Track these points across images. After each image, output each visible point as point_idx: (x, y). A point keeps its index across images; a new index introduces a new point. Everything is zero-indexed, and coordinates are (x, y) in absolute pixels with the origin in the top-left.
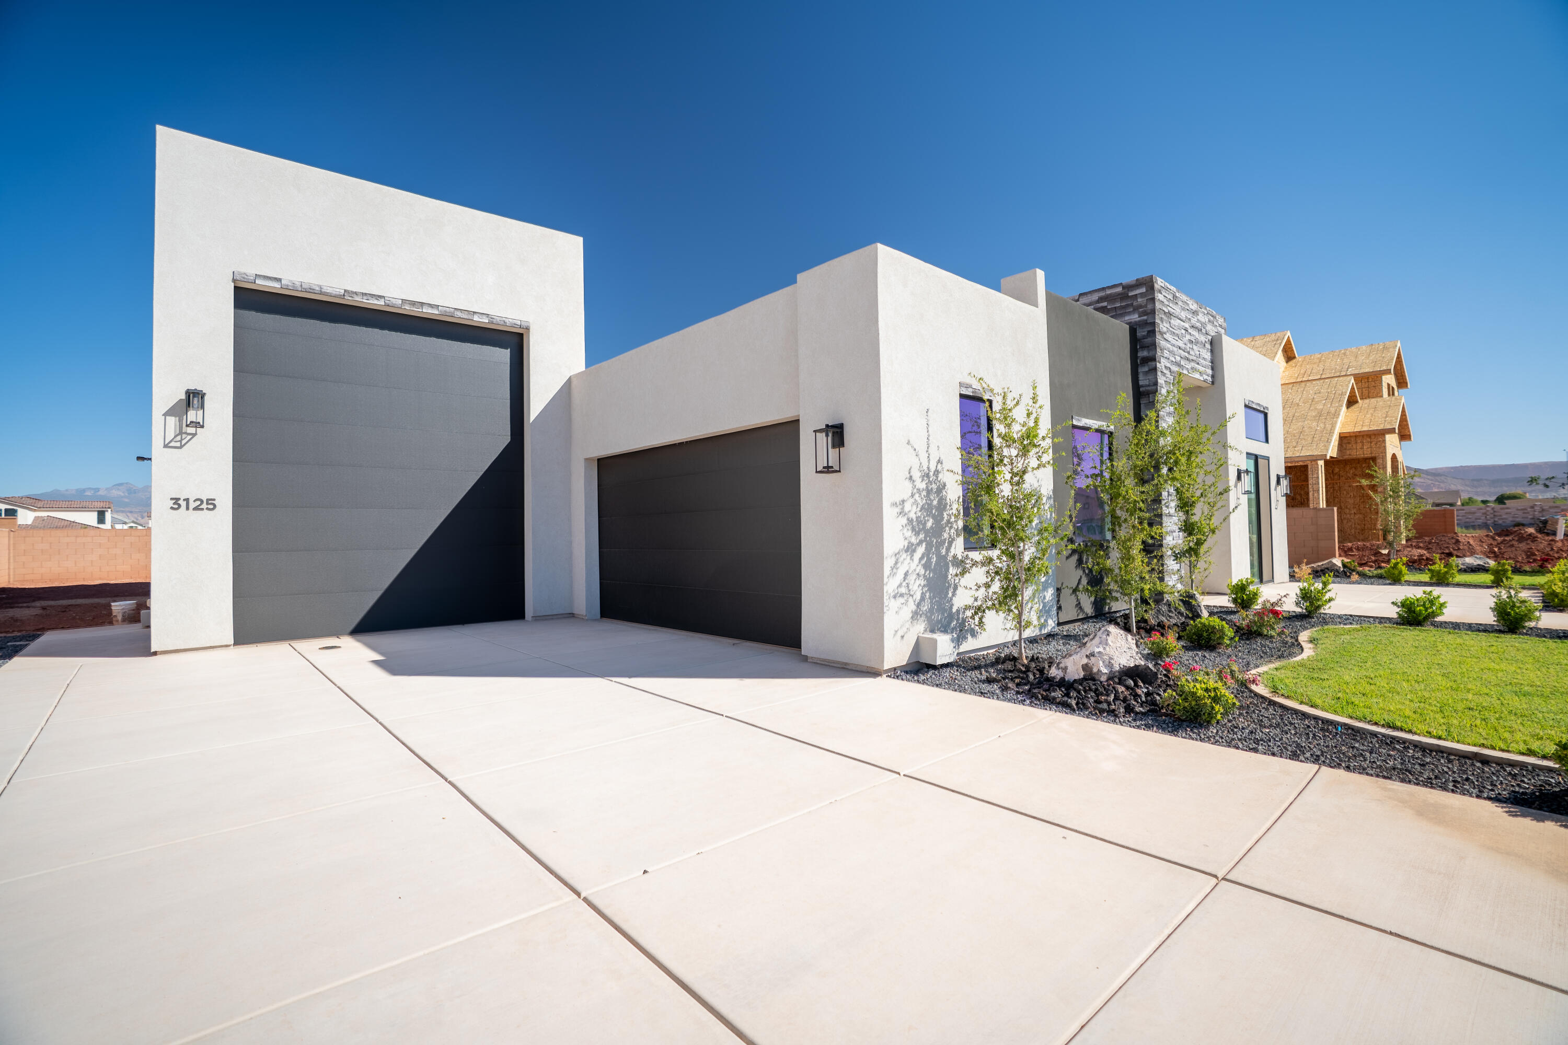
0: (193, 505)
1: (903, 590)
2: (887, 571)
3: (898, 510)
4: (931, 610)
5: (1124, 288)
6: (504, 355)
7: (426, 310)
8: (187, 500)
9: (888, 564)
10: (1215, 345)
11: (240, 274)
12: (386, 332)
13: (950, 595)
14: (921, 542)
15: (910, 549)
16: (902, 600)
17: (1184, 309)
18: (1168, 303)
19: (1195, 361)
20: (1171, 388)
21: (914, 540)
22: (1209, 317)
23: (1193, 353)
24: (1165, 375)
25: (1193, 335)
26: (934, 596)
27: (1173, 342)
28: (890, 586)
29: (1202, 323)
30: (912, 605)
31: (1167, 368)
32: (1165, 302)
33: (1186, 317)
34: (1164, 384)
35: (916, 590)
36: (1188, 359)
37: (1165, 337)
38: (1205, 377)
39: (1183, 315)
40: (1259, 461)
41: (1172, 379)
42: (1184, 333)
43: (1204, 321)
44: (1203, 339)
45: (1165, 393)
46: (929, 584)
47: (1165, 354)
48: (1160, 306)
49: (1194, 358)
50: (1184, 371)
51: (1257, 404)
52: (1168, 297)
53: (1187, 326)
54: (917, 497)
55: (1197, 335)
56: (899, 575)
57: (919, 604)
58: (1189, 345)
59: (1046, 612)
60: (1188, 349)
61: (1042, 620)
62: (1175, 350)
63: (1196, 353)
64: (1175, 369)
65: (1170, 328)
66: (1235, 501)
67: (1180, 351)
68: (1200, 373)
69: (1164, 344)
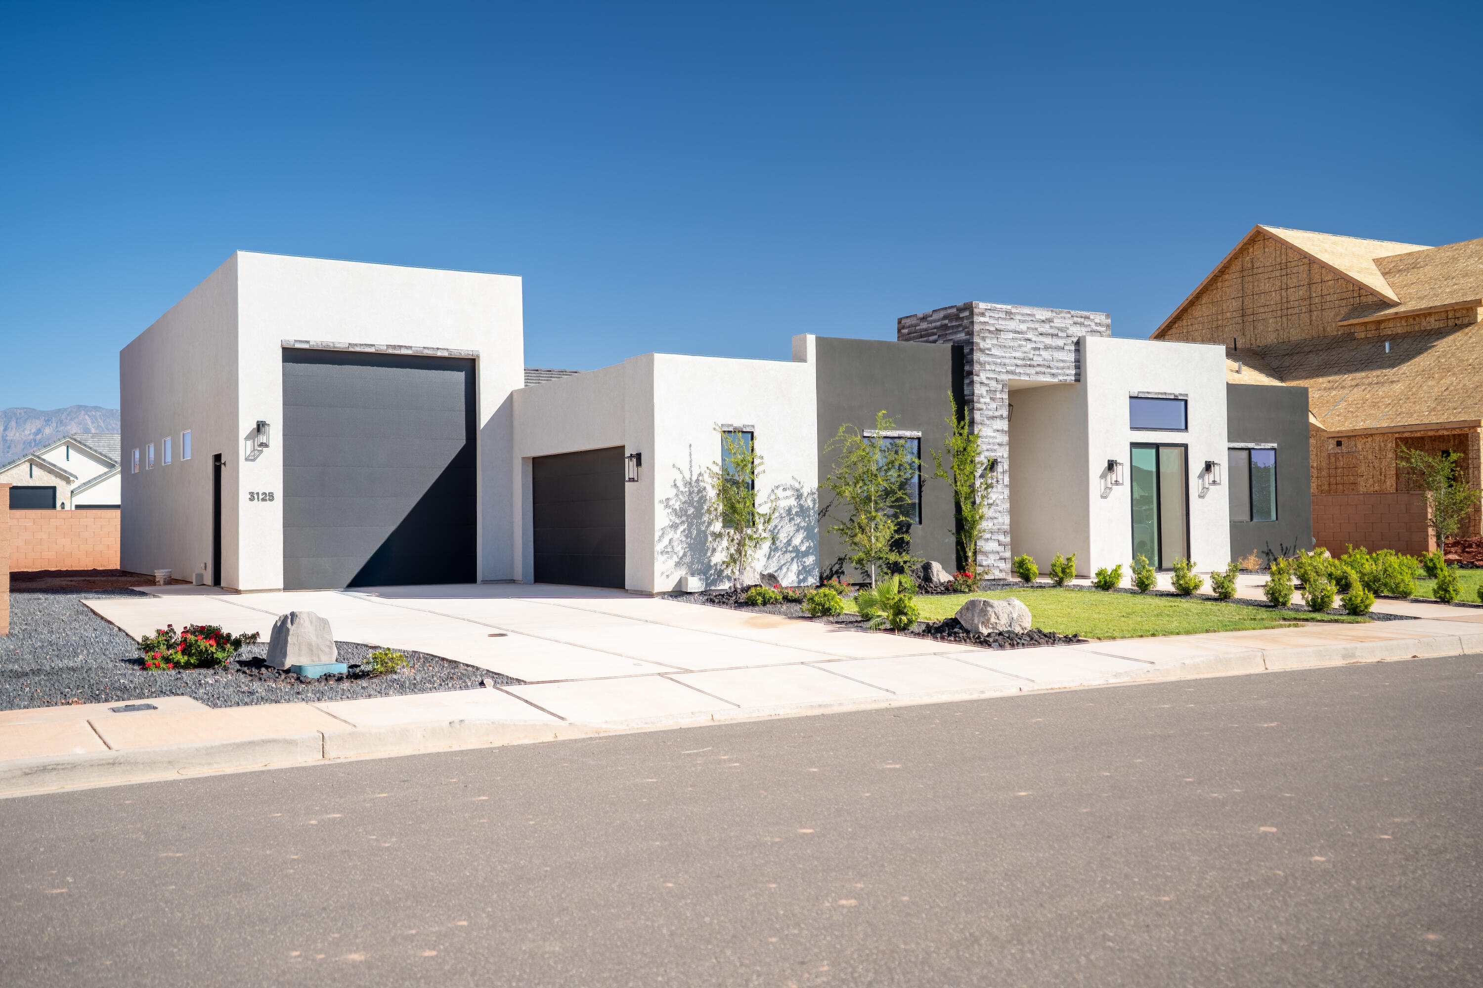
0: (261, 497)
1: (669, 550)
2: (656, 538)
3: (665, 504)
4: (692, 563)
5: (957, 310)
6: (460, 376)
7: (404, 352)
8: (258, 494)
9: (657, 534)
10: (1079, 345)
11: (285, 341)
12: (375, 368)
13: (709, 554)
14: (683, 522)
15: (674, 526)
16: (666, 556)
17: (1024, 321)
18: (996, 322)
19: (1044, 366)
20: (998, 396)
21: (678, 521)
22: (1075, 319)
23: (1040, 359)
24: (987, 385)
25: (1040, 342)
26: (694, 554)
27: (1004, 354)
28: (659, 547)
29: (1059, 329)
30: (675, 559)
31: (992, 379)
32: (992, 321)
33: (1028, 328)
34: (985, 393)
35: (680, 550)
36: (1030, 366)
37: (987, 352)
38: (1061, 378)
39: (1023, 327)
40: (1161, 450)
41: (1000, 387)
42: (1024, 343)
43: (1063, 325)
44: (1060, 343)
45: (988, 400)
46: (690, 547)
47: (988, 367)
48: (982, 327)
49: (1042, 363)
50: (1022, 378)
51: (1161, 394)
52: (997, 316)
53: (1029, 336)
54: (681, 496)
55: (1048, 341)
56: (666, 541)
57: (681, 558)
58: (1032, 352)
59: (806, 572)
60: (1031, 356)
61: (801, 577)
62: (1007, 361)
63: (1046, 358)
64: (1006, 377)
65: (999, 344)
66: (1102, 491)
67: (1015, 361)
68: (1053, 375)
69: (986, 358)
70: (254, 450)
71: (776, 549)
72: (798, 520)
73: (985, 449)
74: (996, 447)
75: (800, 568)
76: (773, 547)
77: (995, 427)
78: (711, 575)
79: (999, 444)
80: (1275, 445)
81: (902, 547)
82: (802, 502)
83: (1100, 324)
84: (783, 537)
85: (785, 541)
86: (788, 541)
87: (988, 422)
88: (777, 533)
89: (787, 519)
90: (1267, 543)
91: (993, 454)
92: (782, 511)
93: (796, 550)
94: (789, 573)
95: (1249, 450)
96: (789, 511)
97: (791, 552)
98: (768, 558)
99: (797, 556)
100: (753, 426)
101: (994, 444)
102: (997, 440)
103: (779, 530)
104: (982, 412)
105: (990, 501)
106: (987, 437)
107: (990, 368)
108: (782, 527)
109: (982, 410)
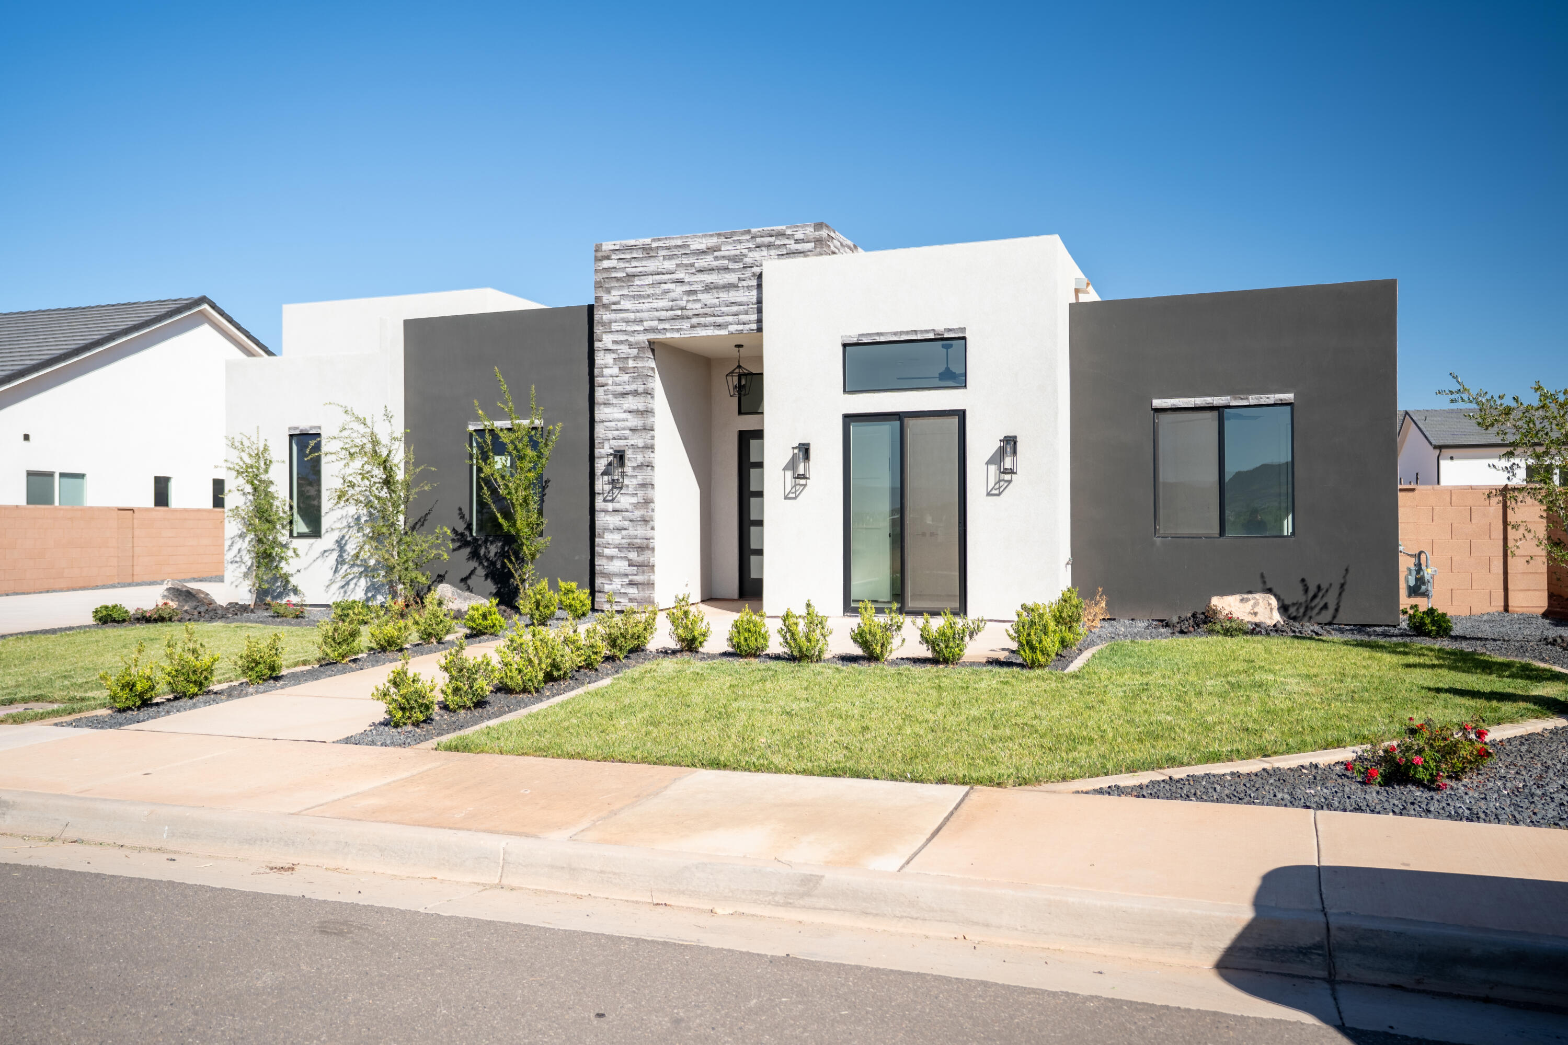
1: (238, 559)
2: (226, 548)
9: (227, 543)
15: (242, 536)
17: (670, 257)
18: (627, 265)
19: (705, 315)
20: (631, 364)
22: (759, 240)
23: (699, 306)
24: (613, 351)
25: (697, 282)
27: (639, 307)
28: (229, 556)
29: (729, 258)
31: (622, 342)
32: (622, 265)
33: (678, 265)
34: (611, 361)
36: (682, 318)
37: (614, 307)
38: (732, 328)
39: (670, 265)
40: (910, 423)
41: (635, 351)
42: (672, 286)
43: (738, 252)
44: (731, 278)
45: (615, 371)
47: (614, 327)
48: (605, 276)
49: (701, 311)
50: (669, 335)
51: (907, 333)
52: (628, 256)
53: (680, 275)
55: (712, 278)
58: (685, 298)
59: (375, 589)
60: (683, 303)
61: (370, 595)
62: (645, 315)
63: (708, 303)
64: (643, 338)
65: (631, 294)
66: (788, 489)
67: (657, 314)
68: (720, 326)
69: (613, 316)
71: (343, 562)
72: (367, 530)
73: (611, 437)
74: (627, 433)
76: (340, 560)
77: (626, 406)
78: (278, 587)
79: (631, 430)
80: (1289, 397)
83: (802, 241)
84: (351, 549)
85: (353, 552)
86: (356, 554)
87: (614, 401)
88: (345, 544)
89: (356, 528)
90: (1262, 576)
91: (622, 442)
92: (350, 520)
93: (365, 564)
94: (357, 587)
95: (1220, 410)
96: (358, 521)
97: (359, 566)
98: (335, 572)
99: (366, 571)
100: (320, 428)
101: (624, 429)
102: (629, 424)
103: (347, 541)
104: (606, 388)
105: (617, 506)
106: (614, 420)
107: (619, 329)
108: (350, 537)
109: (606, 385)
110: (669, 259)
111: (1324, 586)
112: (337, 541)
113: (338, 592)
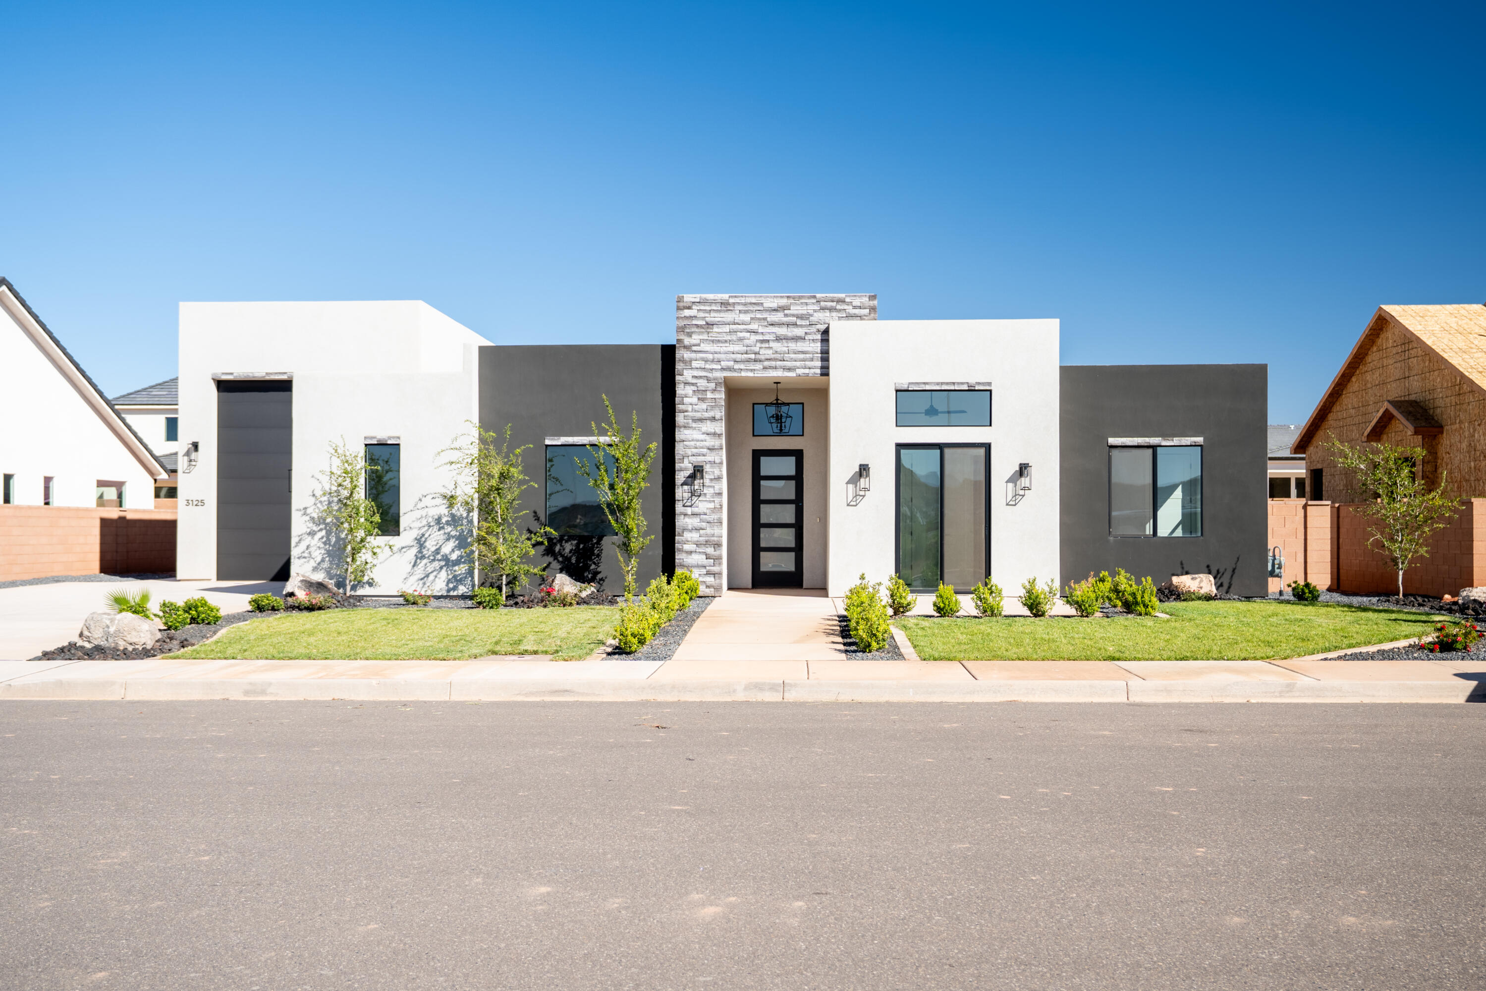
0: (195, 503)
1: (306, 555)
2: (293, 543)
3: (302, 512)
8: (192, 501)
9: (294, 540)
10: (828, 334)
11: (218, 375)
14: (321, 530)
15: (312, 534)
16: (303, 561)
17: (746, 312)
18: (707, 315)
19: (775, 360)
20: (709, 395)
21: (315, 528)
22: (823, 304)
23: (770, 352)
24: (693, 384)
25: (769, 333)
26: (333, 560)
27: (717, 349)
28: (296, 552)
29: (798, 317)
30: (313, 564)
31: (701, 377)
32: (701, 315)
33: (752, 319)
34: (691, 393)
35: (318, 555)
36: (755, 361)
37: (694, 348)
38: (799, 371)
39: (746, 318)
40: (947, 451)
41: (712, 385)
42: (747, 335)
43: (805, 312)
44: (799, 332)
45: (695, 400)
46: (328, 553)
47: (695, 364)
48: (686, 322)
49: (773, 356)
50: (743, 374)
51: (947, 384)
52: (708, 308)
53: (754, 326)
54: (319, 505)
55: (782, 331)
56: (303, 546)
57: (319, 564)
58: (758, 345)
59: (457, 581)
60: (757, 349)
61: (451, 586)
62: (722, 356)
63: (778, 350)
64: (721, 375)
65: (710, 338)
66: (850, 499)
67: (734, 356)
68: (790, 369)
69: (693, 355)
70: (190, 465)
71: (423, 557)
72: (449, 529)
73: (690, 454)
74: (705, 451)
75: (450, 577)
76: (420, 555)
77: (704, 429)
79: (709, 449)
80: (1200, 440)
81: (591, 560)
82: (454, 511)
83: (859, 308)
84: (431, 546)
85: (433, 549)
86: (437, 550)
87: (694, 425)
88: (425, 542)
89: (436, 528)
91: (701, 459)
92: (430, 520)
93: (446, 558)
94: (437, 579)
95: (1154, 448)
96: (438, 520)
97: (440, 560)
98: (414, 566)
99: (447, 565)
100: (399, 438)
101: (702, 448)
102: (707, 444)
103: (426, 539)
104: (686, 414)
105: (695, 510)
106: (693, 440)
107: (698, 366)
108: (430, 535)
109: (686, 411)
110: (745, 313)
111: (1221, 571)
112: (416, 539)
113: (417, 583)
